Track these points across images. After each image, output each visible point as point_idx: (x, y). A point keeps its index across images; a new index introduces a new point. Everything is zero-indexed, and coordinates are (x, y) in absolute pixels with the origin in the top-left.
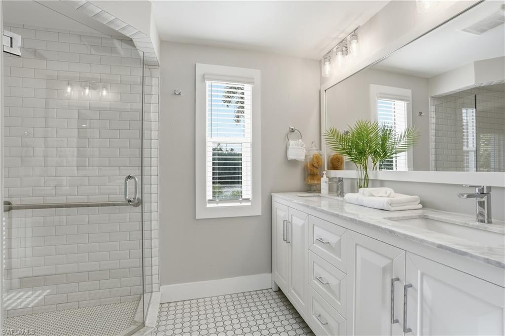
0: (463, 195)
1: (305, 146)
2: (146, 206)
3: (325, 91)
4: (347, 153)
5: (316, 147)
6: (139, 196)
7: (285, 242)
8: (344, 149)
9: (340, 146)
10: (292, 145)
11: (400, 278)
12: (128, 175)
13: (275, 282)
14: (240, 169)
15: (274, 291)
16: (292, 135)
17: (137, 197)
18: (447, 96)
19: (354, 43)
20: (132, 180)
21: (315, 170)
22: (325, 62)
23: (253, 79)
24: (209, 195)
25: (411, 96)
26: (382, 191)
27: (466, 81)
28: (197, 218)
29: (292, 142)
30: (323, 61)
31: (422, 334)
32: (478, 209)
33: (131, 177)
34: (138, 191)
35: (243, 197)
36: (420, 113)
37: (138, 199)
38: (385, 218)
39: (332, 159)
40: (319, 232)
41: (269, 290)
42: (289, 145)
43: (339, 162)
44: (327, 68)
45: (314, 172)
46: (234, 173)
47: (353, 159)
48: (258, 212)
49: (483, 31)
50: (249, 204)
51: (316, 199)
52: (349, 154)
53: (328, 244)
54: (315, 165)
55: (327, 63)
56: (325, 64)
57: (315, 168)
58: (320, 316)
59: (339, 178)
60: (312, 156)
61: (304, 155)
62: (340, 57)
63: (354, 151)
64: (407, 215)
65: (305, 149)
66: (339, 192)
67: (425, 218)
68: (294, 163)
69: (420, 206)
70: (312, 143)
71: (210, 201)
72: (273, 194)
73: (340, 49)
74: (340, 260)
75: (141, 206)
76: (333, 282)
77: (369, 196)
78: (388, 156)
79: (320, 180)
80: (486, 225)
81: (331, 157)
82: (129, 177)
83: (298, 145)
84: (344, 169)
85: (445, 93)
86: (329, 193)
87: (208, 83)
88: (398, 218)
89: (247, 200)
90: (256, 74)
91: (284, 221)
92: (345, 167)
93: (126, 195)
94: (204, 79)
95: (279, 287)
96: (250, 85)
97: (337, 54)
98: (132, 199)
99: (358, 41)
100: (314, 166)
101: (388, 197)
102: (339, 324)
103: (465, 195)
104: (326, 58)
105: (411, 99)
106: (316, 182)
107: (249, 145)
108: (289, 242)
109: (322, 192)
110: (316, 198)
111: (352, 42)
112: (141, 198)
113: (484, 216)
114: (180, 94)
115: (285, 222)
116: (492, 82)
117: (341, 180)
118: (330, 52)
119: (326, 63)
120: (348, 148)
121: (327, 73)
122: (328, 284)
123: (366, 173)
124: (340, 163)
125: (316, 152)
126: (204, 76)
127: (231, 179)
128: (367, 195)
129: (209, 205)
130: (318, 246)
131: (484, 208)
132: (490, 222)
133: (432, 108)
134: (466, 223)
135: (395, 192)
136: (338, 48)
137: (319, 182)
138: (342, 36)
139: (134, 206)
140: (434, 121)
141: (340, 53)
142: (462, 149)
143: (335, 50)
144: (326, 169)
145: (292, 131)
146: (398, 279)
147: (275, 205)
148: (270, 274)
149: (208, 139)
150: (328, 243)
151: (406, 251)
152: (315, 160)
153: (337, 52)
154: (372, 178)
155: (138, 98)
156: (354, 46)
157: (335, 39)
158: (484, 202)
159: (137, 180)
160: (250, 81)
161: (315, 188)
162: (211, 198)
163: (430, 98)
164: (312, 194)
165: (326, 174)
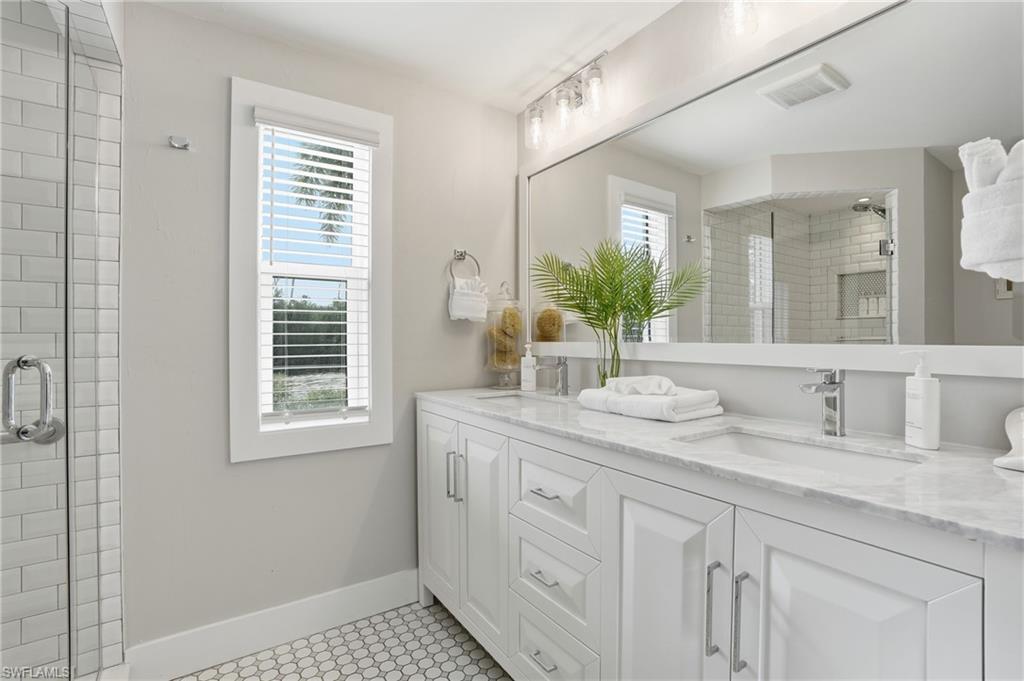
0: (809, 386)
1: (486, 290)
2: (80, 441)
3: (529, 178)
4: (577, 306)
5: (508, 293)
6: (55, 412)
7: (453, 499)
8: (572, 298)
9: (565, 292)
10: (461, 288)
11: (722, 562)
12: (17, 357)
13: (426, 589)
14: (343, 339)
15: (424, 608)
16: (460, 266)
17: (49, 420)
18: (727, 211)
19: (595, 83)
20: (32, 373)
21: (509, 342)
22: (531, 117)
23: (378, 133)
24: (266, 403)
25: (675, 204)
26: (652, 381)
27: (759, 187)
28: (233, 460)
29: (459, 282)
30: (527, 114)
31: (766, 676)
32: (826, 411)
33: (25, 362)
34: (51, 401)
35: (351, 404)
36: (688, 237)
37: (55, 422)
38: (674, 439)
39: (540, 319)
40: (533, 476)
41: (413, 607)
42: (454, 288)
43: (554, 325)
44: (536, 130)
45: (505, 347)
46: (327, 350)
47: (589, 318)
48: (387, 435)
49: (791, 103)
50: (365, 419)
51: (512, 402)
52: (582, 309)
53: (557, 500)
54: (508, 331)
55: (536, 120)
56: (531, 122)
57: (508, 338)
58: (538, 653)
59: (559, 358)
60: (501, 313)
61: (486, 311)
62: (563, 108)
63: (593, 303)
64: (707, 430)
65: (486, 299)
66: (560, 385)
67: (736, 432)
68: (463, 326)
69: (720, 410)
70: (502, 285)
71: (266, 416)
72: (419, 394)
73: (563, 93)
74: (586, 533)
75: (62, 442)
76: (569, 579)
77: (630, 393)
78: (655, 314)
79: (517, 361)
80: (837, 439)
81: (539, 315)
82: (21, 363)
83: (473, 290)
84: (562, 341)
85: (727, 206)
86: (537, 390)
87: (263, 130)
88: (695, 435)
89: (360, 410)
90: (383, 124)
91: (448, 454)
92: (565, 336)
93: (7, 415)
94: (251, 116)
95: (435, 597)
96: (367, 147)
97: (557, 104)
98: (30, 427)
99: (602, 82)
100: (505, 333)
101: (665, 394)
102: (584, 666)
103: (814, 388)
104: (534, 109)
105: (675, 211)
106: (510, 367)
107: (365, 285)
108: (461, 500)
109: (523, 389)
110: (512, 400)
111: (591, 81)
112: (63, 420)
113: (835, 423)
114: (185, 147)
115: (452, 456)
116: (795, 193)
117: (562, 362)
118: (542, 98)
119: (533, 120)
120: (580, 297)
121: (535, 141)
122: (557, 584)
123: (616, 348)
124: (556, 326)
125: (509, 304)
126: (253, 110)
127: (321, 364)
128: (626, 392)
129: (265, 428)
130: (531, 506)
131: (835, 409)
132: (843, 435)
133: (706, 231)
134: (809, 439)
135: (677, 385)
136: (560, 91)
137: (516, 367)
138: (569, 68)
139: (37, 441)
140: (708, 253)
141: (563, 102)
142: (748, 305)
143: (554, 93)
144: (529, 339)
145: (461, 257)
146: (719, 565)
147: (423, 419)
148: (415, 571)
149: (263, 266)
150: (557, 497)
151: (735, 506)
152: (508, 321)
153: (558, 98)
154: (627, 358)
155: (54, 144)
156: (594, 89)
157: (554, 71)
158: (835, 398)
159: (48, 369)
160: (368, 139)
161: (507, 379)
162: (270, 409)
163: (702, 212)
164: (503, 393)
165: (531, 349)
